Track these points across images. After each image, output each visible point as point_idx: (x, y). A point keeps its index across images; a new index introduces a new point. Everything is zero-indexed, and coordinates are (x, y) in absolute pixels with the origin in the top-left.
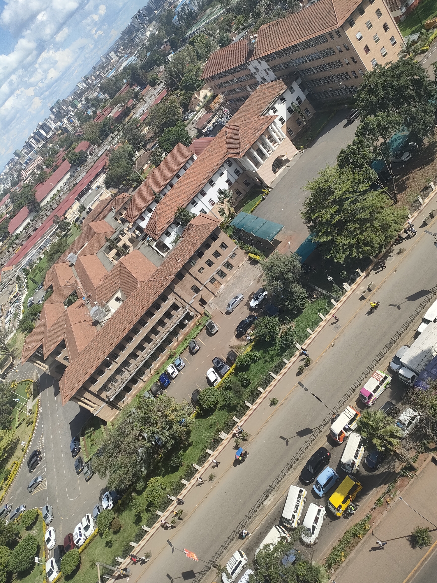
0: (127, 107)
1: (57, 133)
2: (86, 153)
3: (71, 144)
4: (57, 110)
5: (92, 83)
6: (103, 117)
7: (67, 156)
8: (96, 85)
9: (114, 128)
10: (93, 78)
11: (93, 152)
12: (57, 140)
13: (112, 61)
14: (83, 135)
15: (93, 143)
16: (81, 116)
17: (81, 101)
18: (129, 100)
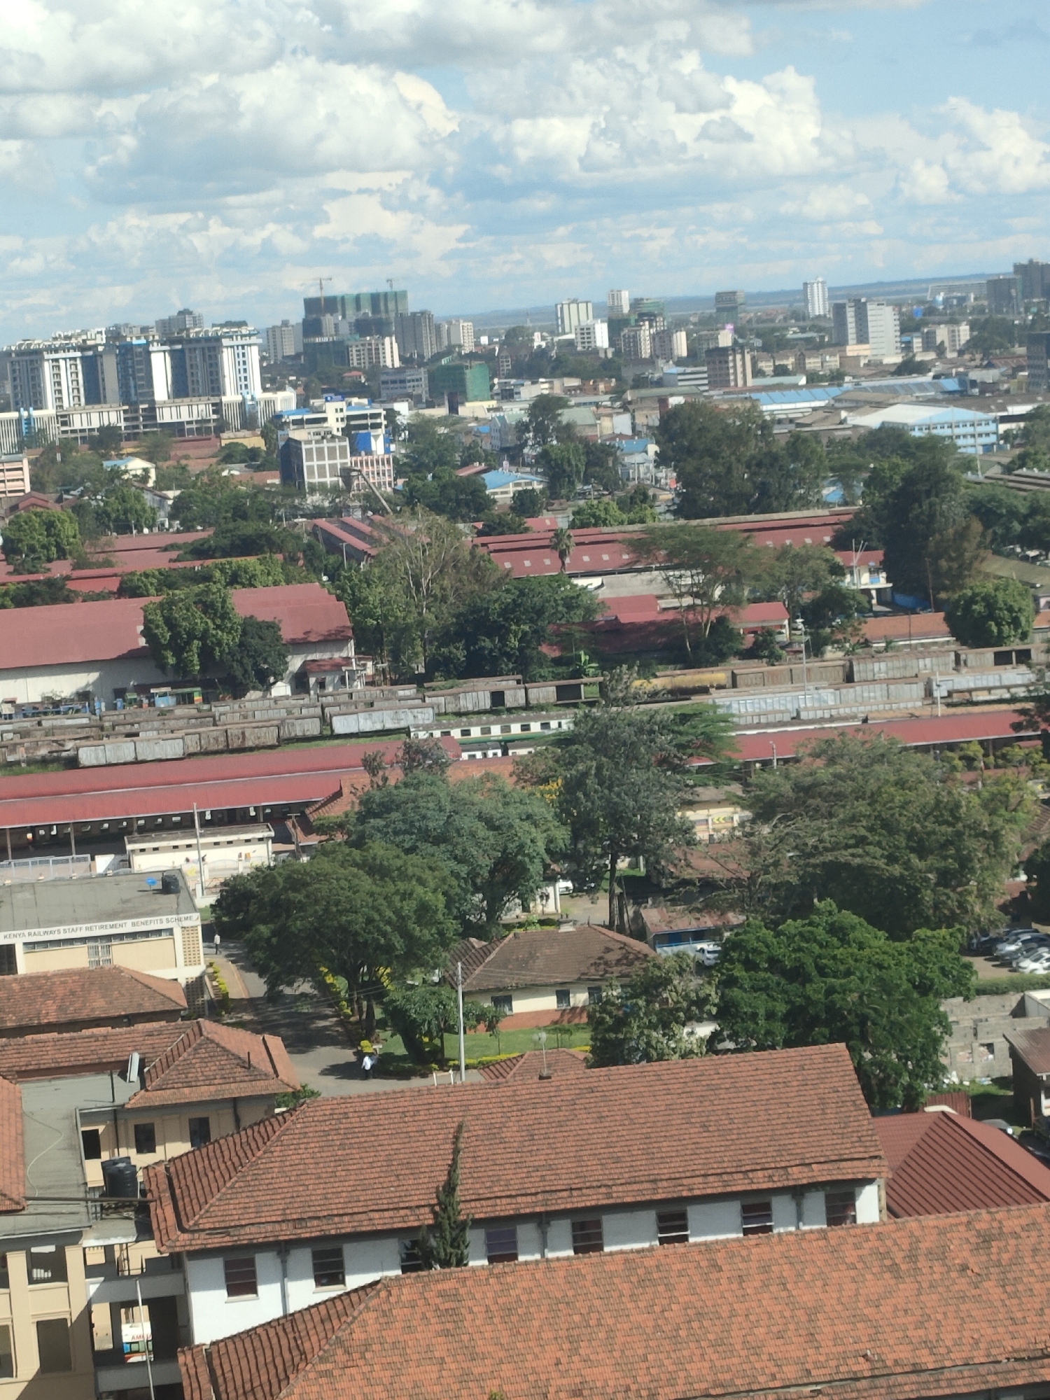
0: (721, 620)
1: (227, 438)
2: (282, 657)
3: (248, 546)
4: (345, 329)
5: (651, 362)
6: (549, 561)
7: (167, 581)
8: (659, 383)
9: (557, 662)
10: (681, 343)
11: (322, 685)
12: (195, 467)
13: (852, 349)
14: (356, 555)
15: (369, 643)
16: (441, 461)
17: (508, 395)
18: (770, 598)
